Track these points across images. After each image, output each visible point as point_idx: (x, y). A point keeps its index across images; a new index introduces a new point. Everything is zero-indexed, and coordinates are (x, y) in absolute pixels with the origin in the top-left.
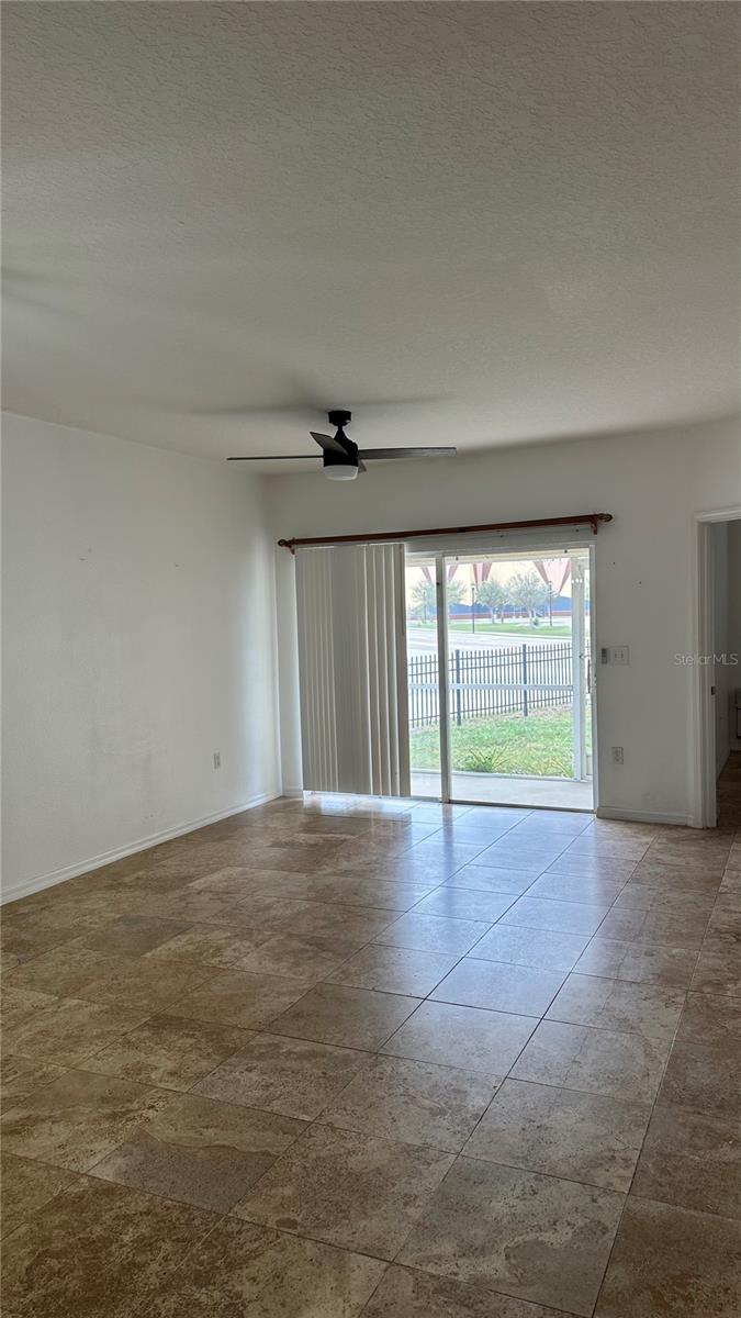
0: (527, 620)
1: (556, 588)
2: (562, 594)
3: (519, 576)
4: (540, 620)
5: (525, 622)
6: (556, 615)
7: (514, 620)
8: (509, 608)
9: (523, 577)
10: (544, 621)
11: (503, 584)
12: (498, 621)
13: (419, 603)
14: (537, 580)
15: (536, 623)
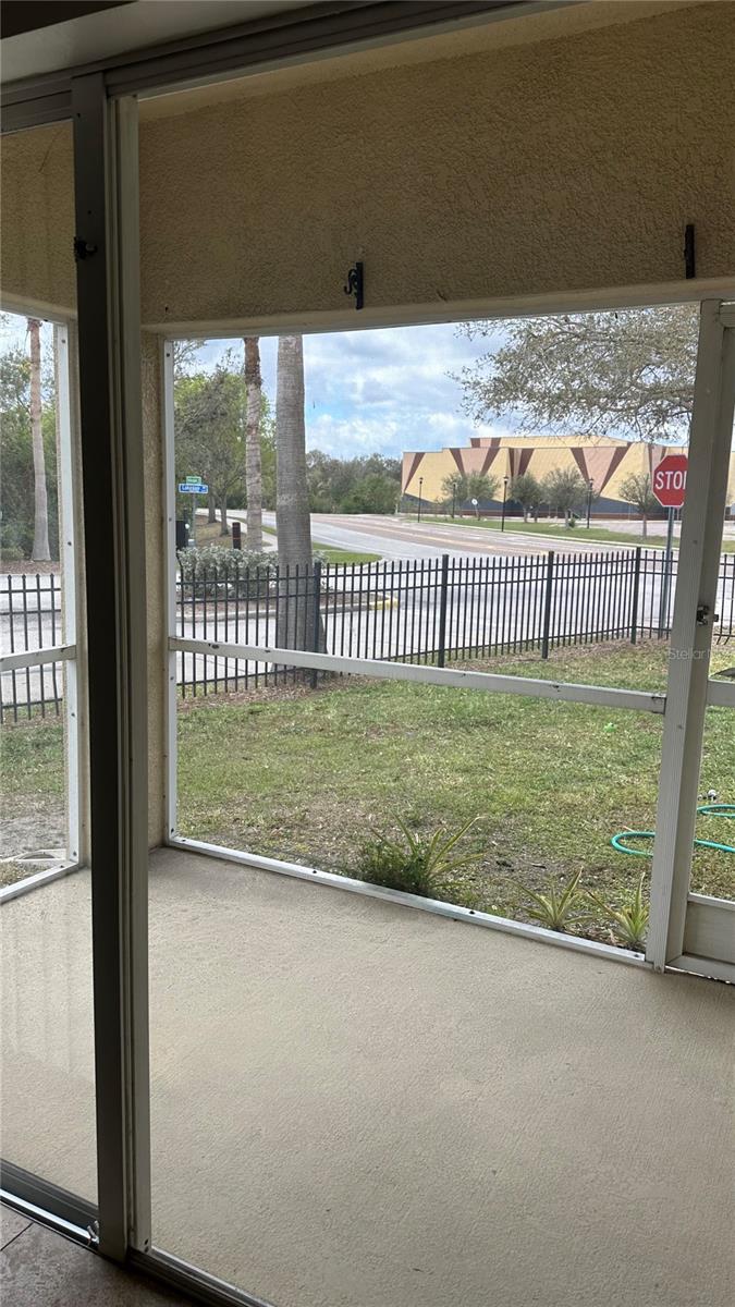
0: (563, 521)
1: (596, 486)
2: (602, 495)
3: (558, 470)
4: (577, 522)
5: (560, 522)
6: (595, 517)
7: (548, 520)
8: (545, 506)
9: (562, 472)
10: (581, 523)
11: (539, 480)
12: (531, 520)
13: (447, 497)
14: (577, 476)
15: (572, 525)
